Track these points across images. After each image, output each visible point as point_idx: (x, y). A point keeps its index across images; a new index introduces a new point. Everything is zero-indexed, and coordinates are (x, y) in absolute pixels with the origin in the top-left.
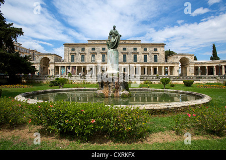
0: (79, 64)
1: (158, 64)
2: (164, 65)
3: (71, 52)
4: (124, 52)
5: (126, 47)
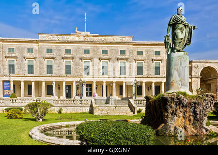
3: (8, 55)
4: (104, 57)
5: (107, 48)
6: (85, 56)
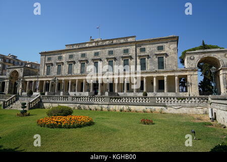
1: (166, 71)
4: (110, 57)
5: (112, 49)
6: (95, 58)
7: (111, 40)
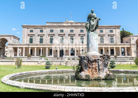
0: (38, 45)
1: (115, 45)
2: (120, 46)
3: (29, 34)
4: (81, 34)
5: (83, 29)
6: (71, 34)
7: (82, 23)
